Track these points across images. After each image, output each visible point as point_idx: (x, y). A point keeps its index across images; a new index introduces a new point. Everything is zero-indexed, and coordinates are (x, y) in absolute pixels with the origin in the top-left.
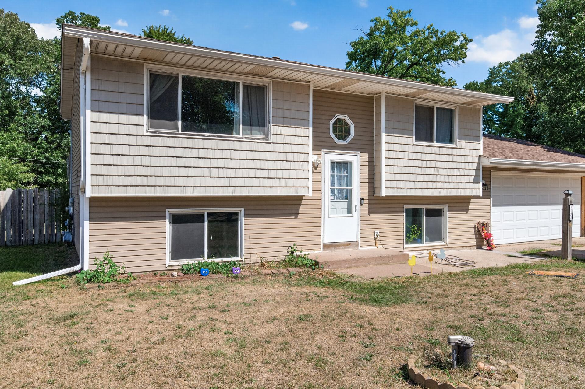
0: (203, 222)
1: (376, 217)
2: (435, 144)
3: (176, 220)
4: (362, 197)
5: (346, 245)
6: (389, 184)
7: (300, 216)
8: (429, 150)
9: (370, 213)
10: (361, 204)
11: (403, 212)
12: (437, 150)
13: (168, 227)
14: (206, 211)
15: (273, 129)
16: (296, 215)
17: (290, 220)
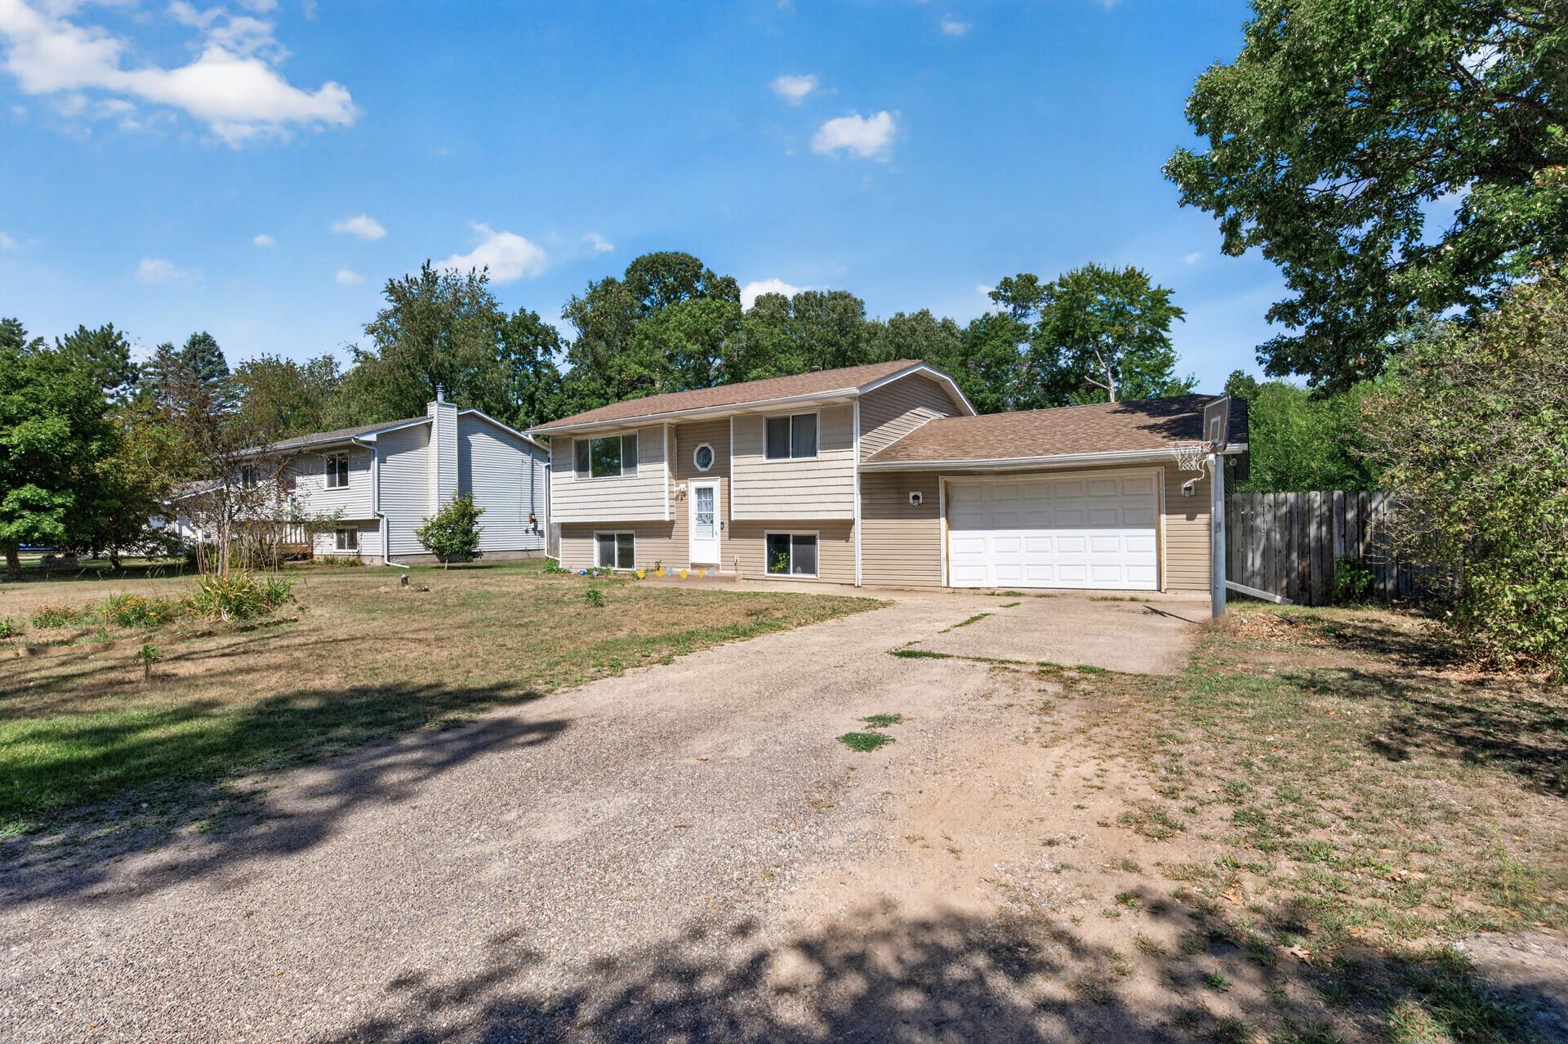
0: (614, 541)
1: (735, 542)
2: (791, 459)
3: (602, 538)
4: (723, 522)
5: (708, 566)
6: (738, 508)
7: (672, 538)
8: (787, 467)
9: (730, 537)
10: (722, 530)
11: (763, 538)
12: (791, 467)
13: (595, 544)
14: (616, 532)
15: (639, 467)
16: (670, 537)
17: (666, 541)
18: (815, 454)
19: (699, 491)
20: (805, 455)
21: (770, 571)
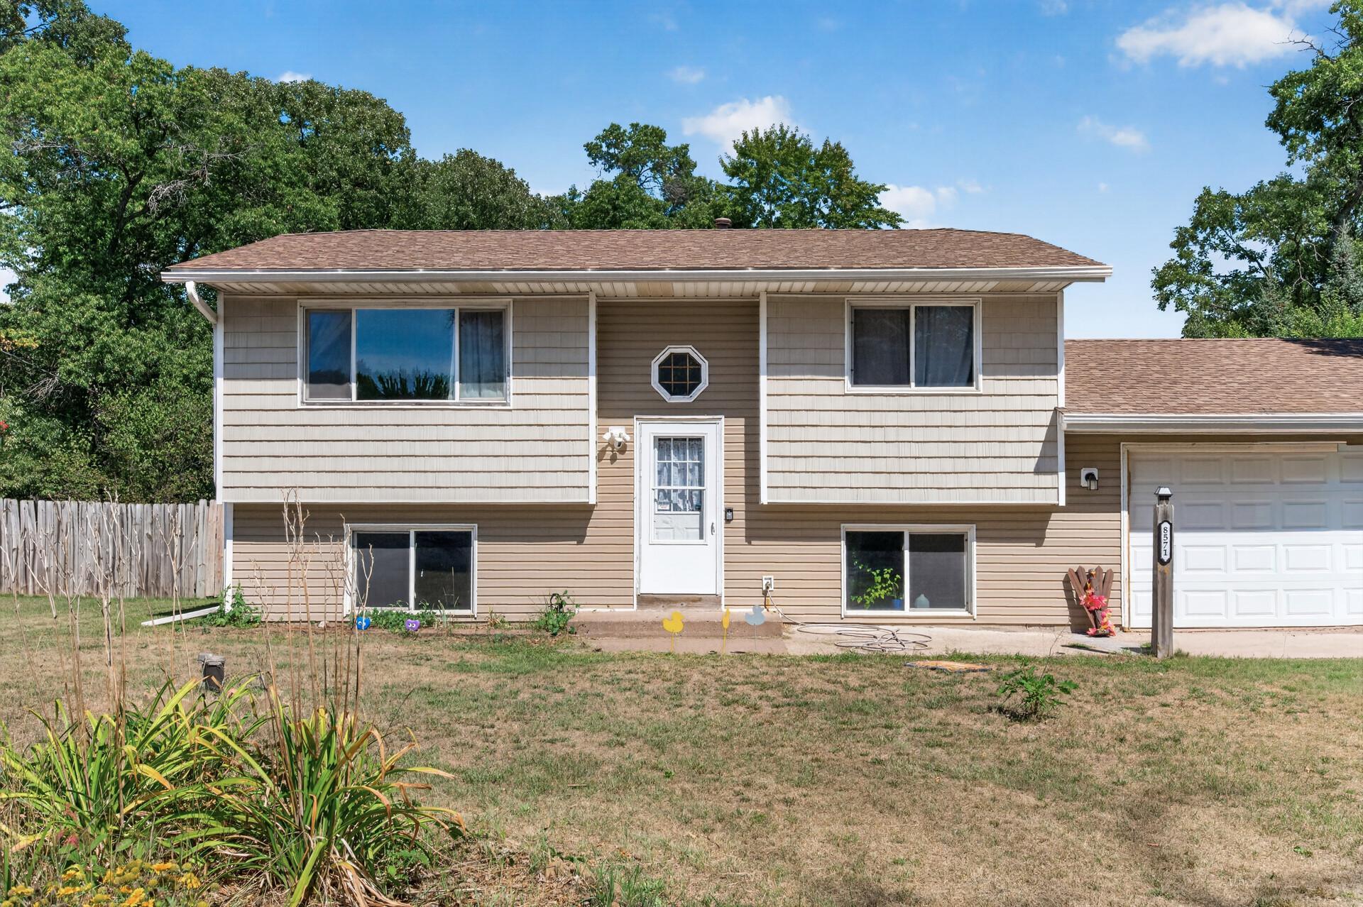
0: (408, 546)
1: (763, 548)
2: (913, 388)
3: (362, 541)
4: (730, 506)
5: (694, 600)
6: (779, 480)
7: (587, 540)
9: (749, 539)
10: (728, 521)
11: (838, 539)
12: (918, 403)
13: (351, 555)
14: (412, 529)
16: (580, 539)
17: (568, 547)
18: (970, 381)
19: (663, 444)
20: (945, 382)
21: (852, 605)
